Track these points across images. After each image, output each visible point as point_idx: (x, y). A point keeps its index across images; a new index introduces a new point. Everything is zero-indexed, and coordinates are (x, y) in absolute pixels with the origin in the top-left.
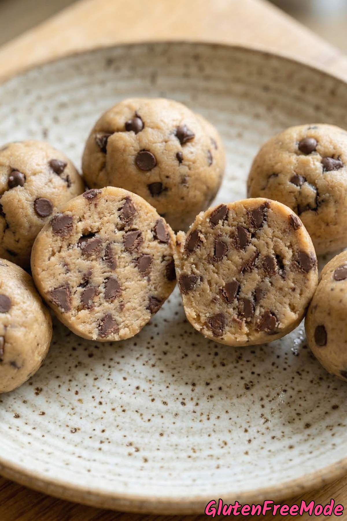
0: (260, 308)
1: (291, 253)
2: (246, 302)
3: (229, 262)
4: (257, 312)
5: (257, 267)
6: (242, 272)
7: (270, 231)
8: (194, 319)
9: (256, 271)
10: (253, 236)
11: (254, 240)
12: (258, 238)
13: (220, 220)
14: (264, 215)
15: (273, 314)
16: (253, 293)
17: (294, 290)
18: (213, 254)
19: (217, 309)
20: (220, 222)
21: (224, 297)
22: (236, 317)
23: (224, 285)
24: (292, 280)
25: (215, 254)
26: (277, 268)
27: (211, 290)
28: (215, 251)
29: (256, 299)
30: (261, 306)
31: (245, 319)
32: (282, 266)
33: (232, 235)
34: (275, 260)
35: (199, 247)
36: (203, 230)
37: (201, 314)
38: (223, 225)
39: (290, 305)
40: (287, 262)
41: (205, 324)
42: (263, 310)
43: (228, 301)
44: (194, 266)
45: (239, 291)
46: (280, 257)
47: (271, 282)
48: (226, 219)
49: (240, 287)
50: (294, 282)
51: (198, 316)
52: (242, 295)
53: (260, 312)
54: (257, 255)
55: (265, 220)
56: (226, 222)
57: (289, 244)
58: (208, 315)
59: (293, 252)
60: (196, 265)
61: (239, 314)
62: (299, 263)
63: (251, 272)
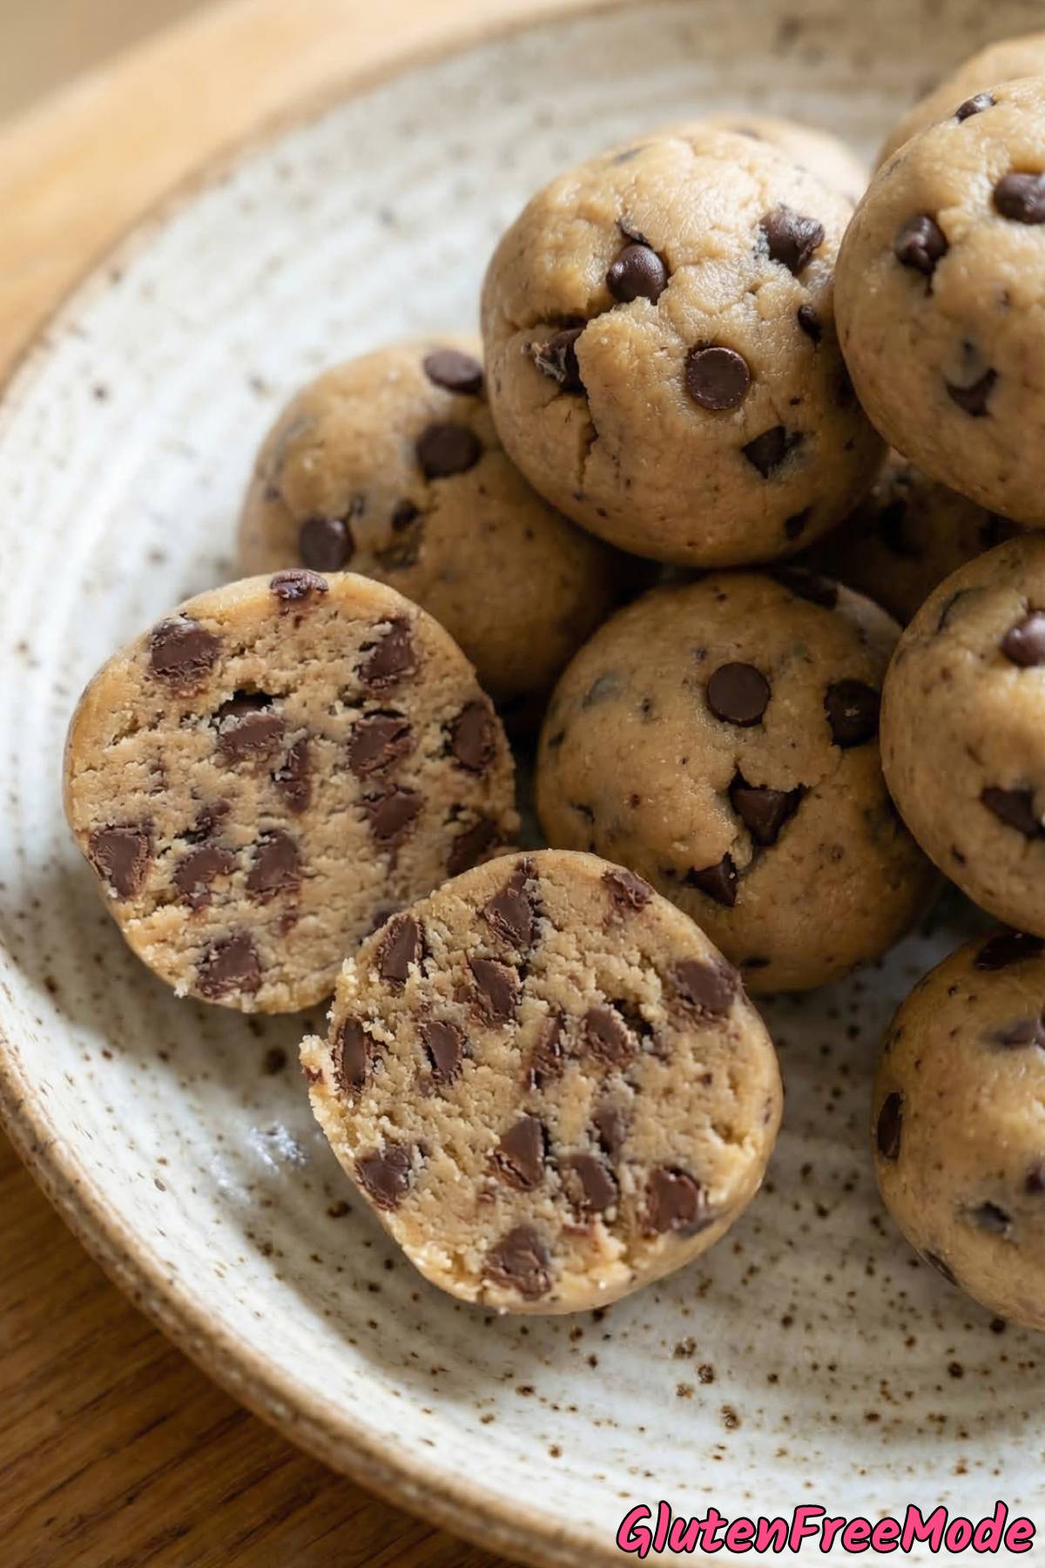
0: (631, 1171)
1: (657, 982)
2: (582, 1165)
3: (484, 1070)
4: (628, 1184)
5: (573, 1056)
6: (534, 1086)
7: (567, 942)
8: (447, 1272)
9: (573, 1068)
10: (523, 971)
11: (531, 980)
12: (541, 972)
13: (410, 964)
14: (532, 902)
15: (677, 1171)
16: (589, 1132)
17: (707, 1079)
18: (426, 1067)
19: (503, 1218)
20: (413, 968)
21: (509, 1174)
22: (569, 1219)
23: (496, 1139)
24: (690, 1055)
25: (434, 1065)
26: (631, 1036)
27: (464, 1170)
28: (431, 1057)
29: (606, 1147)
30: (632, 1162)
31: (598, 1217)
32: (644, 1027)
33: (461, 993)
34: (617, 1016)
35: (379, 1063)
36: (373, 1009)
37: (461, 1250)
38: (425, 974)
39: (714, 1127)
40: (653, 1010)
41: (485, 1273)
42: (643, 1173)
43: (526, 1182)
44: (385, 1121)
45: (547, 1143)
46: (628, 1006)
47: (630, 1084)
48: (427, 952)
49: (545, 1131)
50: (697, 1060)
51: (457, 1259)
52: (564, 1150)
53: (637, 1181)
54: (561, 1023)
55: (538, 914)
56: (428, 962)
57: (636, 957)
58: (484, 1245)
59: (658, 974)
60: (390, 1115)
61: (576, 1208)
62: (689, 999)
63: (560, 1076)
